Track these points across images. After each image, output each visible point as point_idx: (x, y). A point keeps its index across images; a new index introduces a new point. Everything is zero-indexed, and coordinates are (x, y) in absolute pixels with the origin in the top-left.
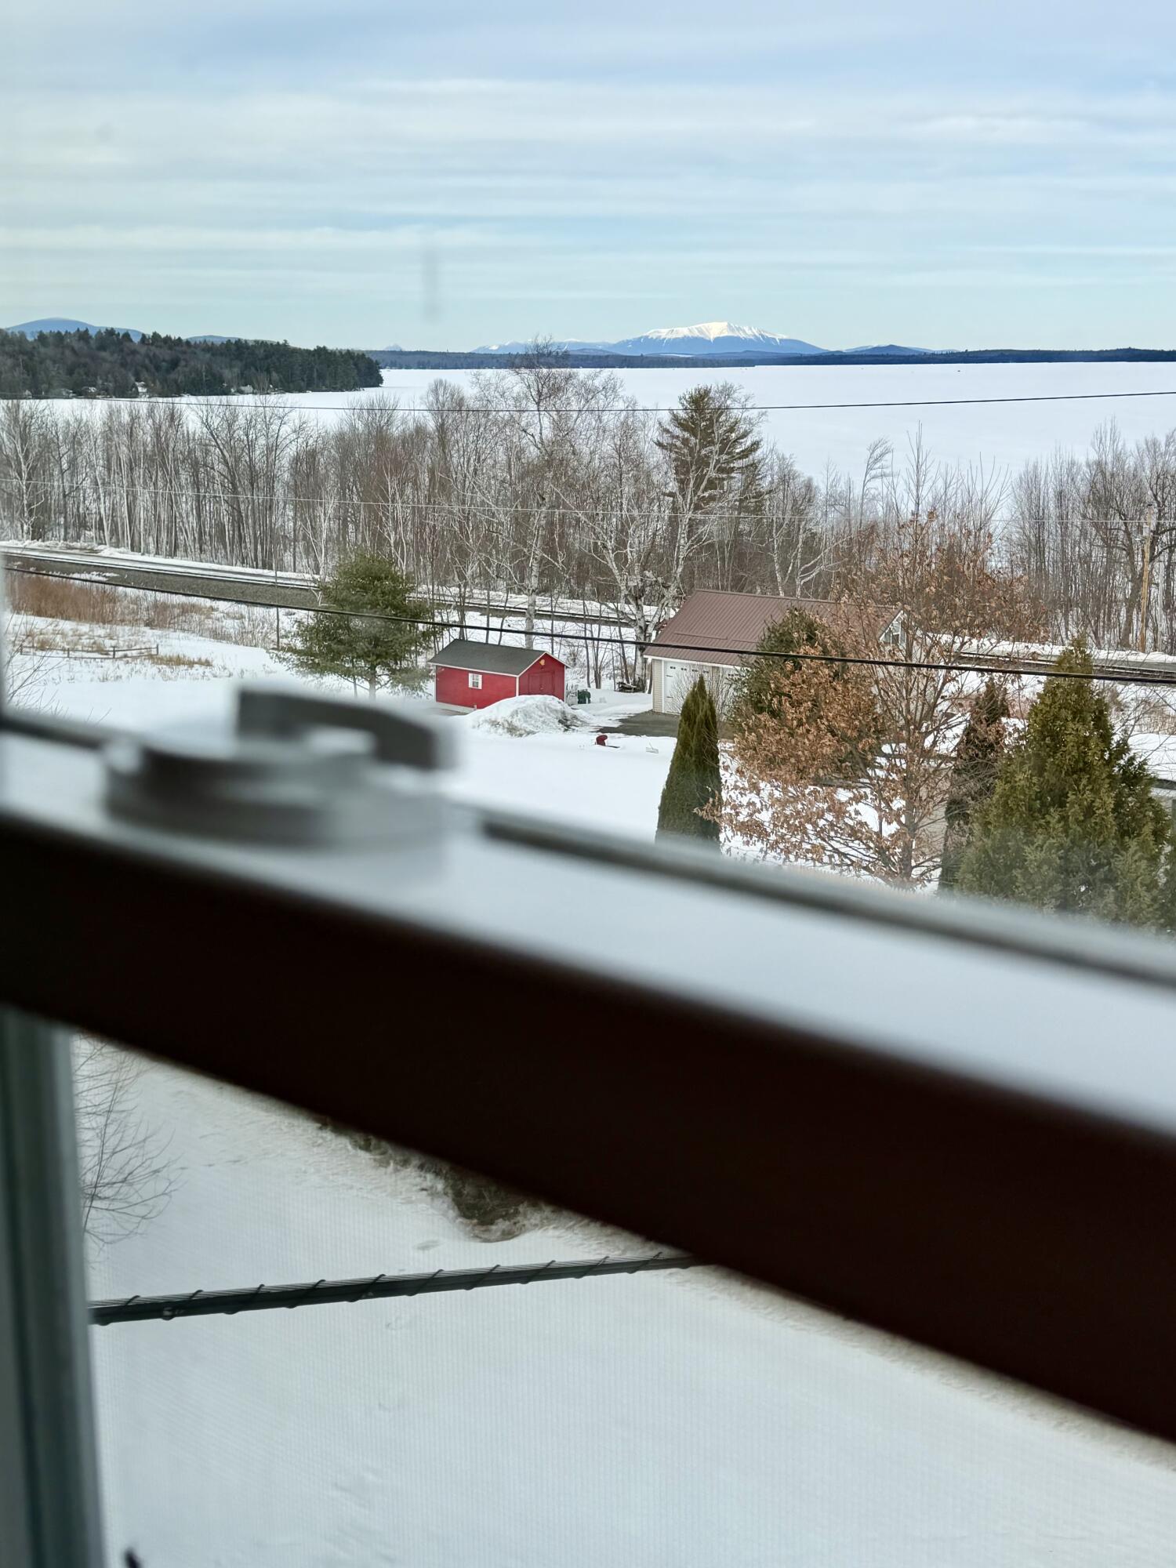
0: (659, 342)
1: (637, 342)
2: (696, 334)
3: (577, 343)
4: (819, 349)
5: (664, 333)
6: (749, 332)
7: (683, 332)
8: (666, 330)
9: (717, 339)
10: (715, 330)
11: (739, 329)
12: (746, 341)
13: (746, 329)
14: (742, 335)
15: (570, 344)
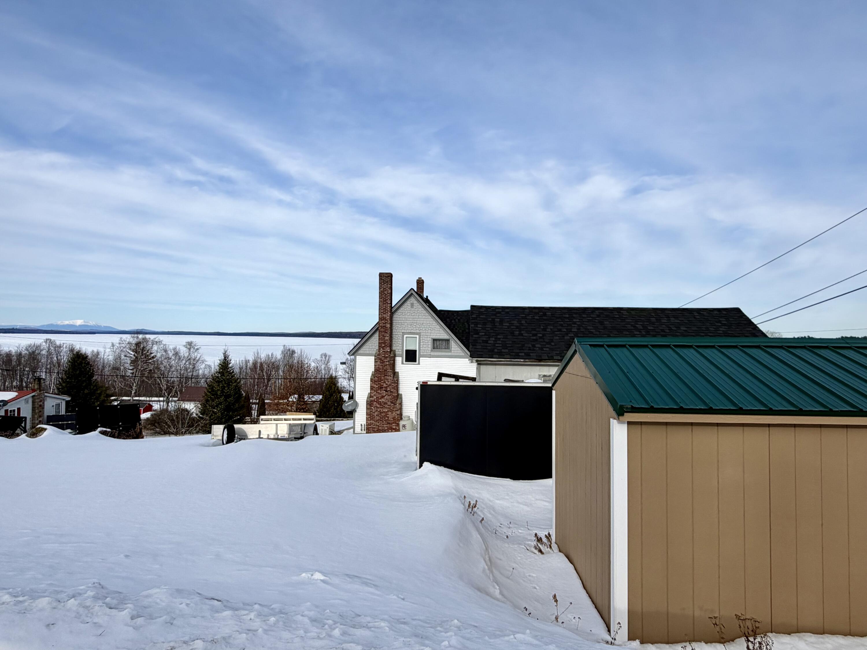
0: (57, 326)
1: (48, 325)
2: (71, 323)
3: (24, 326)
4: (114, 329)
5: (59, 323)
6: (92, 323)
7: (67, 322)
8: (60, 322)
9: (79, 325)
10: (79, 322)
11: (88, 322)
12: (90, 326)
13: (91, 322)
14: (89, 324)
15: (20, 326)
